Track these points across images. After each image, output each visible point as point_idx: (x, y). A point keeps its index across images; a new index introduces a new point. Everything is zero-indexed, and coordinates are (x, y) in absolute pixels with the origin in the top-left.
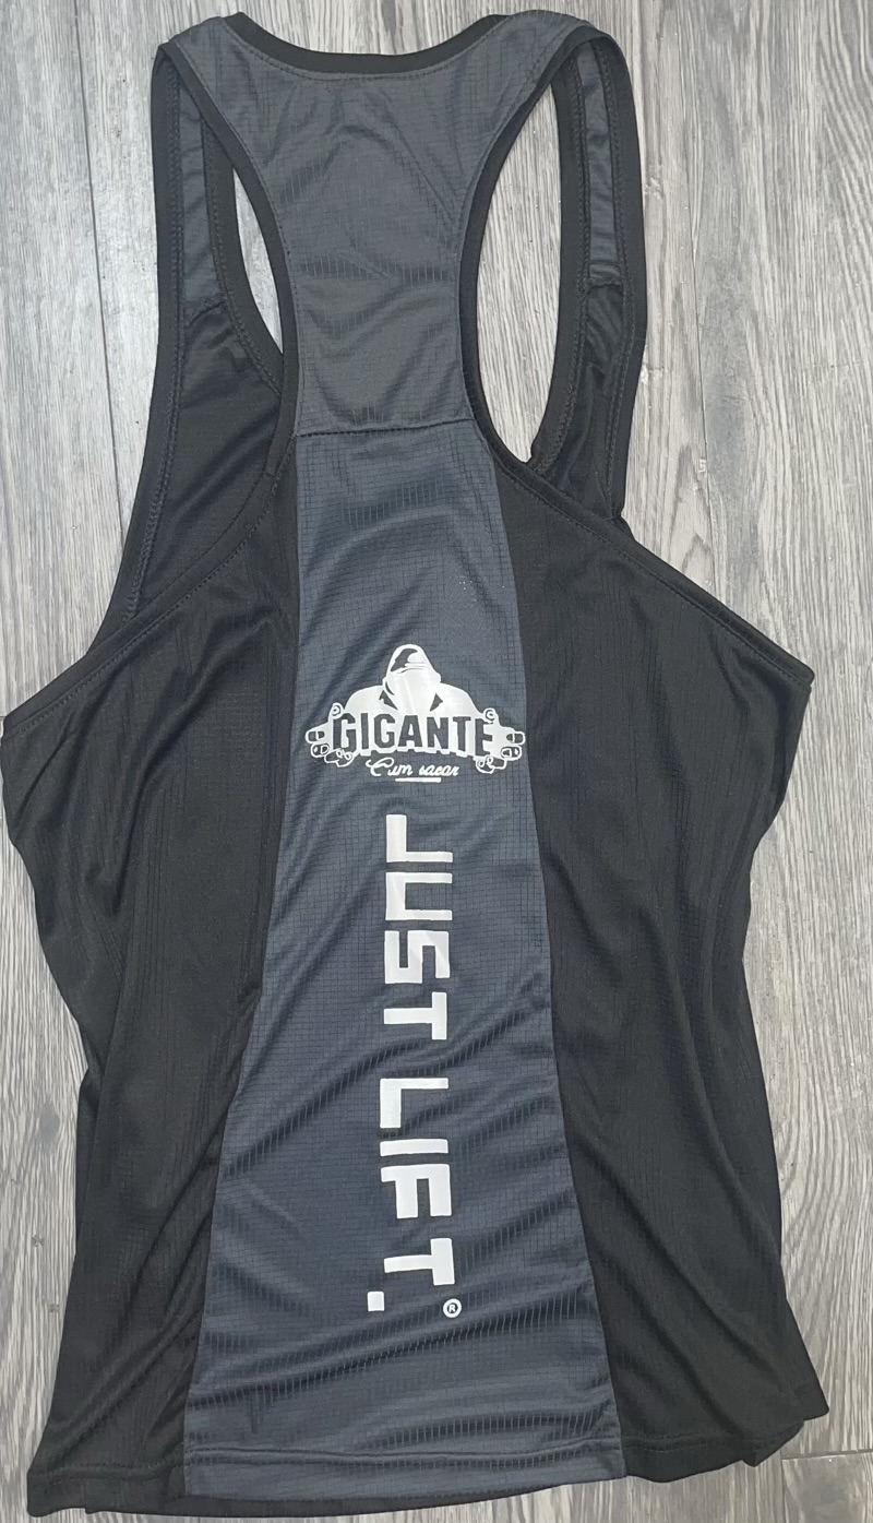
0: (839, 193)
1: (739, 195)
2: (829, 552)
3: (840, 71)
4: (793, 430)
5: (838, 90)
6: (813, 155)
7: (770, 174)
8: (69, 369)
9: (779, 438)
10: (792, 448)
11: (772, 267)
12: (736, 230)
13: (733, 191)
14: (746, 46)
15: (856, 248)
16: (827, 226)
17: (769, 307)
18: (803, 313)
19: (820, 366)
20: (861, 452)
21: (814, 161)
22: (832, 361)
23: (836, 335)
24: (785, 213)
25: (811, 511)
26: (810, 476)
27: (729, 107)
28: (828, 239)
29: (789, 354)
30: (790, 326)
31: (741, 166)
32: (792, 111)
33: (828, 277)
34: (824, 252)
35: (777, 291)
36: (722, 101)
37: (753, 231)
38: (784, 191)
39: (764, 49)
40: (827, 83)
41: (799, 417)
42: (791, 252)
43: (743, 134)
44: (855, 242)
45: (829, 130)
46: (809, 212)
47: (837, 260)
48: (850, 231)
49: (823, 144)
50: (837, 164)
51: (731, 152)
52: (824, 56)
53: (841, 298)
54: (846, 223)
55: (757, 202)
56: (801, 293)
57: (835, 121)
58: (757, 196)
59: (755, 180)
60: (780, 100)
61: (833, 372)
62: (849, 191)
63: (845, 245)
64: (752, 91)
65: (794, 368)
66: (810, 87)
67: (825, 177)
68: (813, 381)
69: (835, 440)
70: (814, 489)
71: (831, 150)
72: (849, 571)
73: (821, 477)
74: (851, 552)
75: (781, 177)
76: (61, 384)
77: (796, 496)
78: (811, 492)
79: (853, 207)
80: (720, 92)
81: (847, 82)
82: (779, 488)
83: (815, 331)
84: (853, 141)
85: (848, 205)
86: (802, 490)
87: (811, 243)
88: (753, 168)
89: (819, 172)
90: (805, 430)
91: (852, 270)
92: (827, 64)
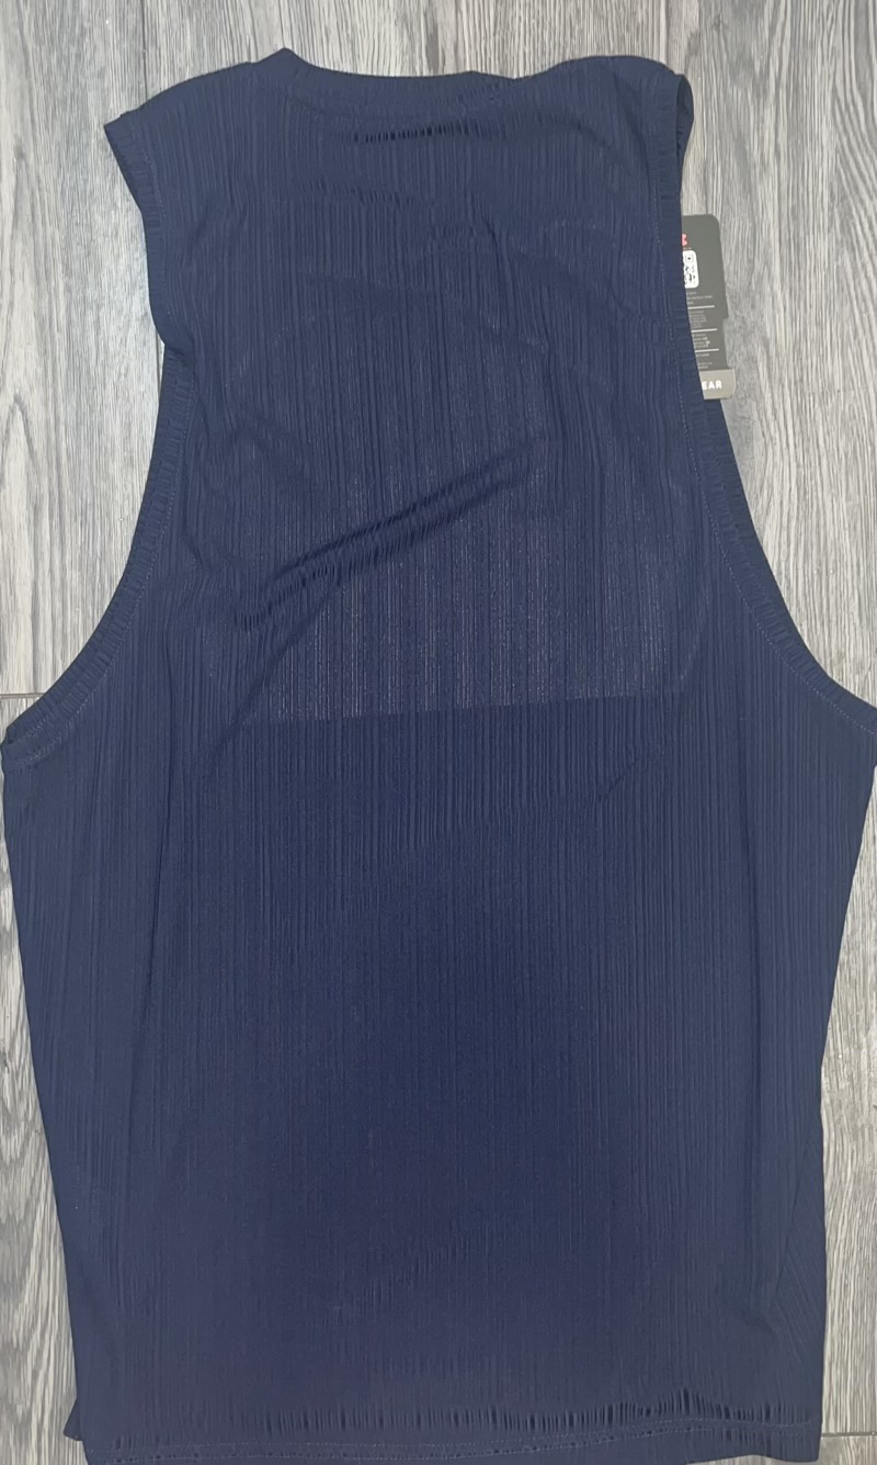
0: (849, 231)
1: (755, 230)
2: (831, 566)
3: (853, 116)
4: (800, 450)
5: (851, 134)
6: (826, 193)
7: (784, 211)
8: (123, 371)
9: (786, 458)
10: (798, 466)
11: (784, 298)
12: (751, 262)
13: (749, 225)
14: (765, 92)
15: (864, 282)
16: (837, 260)
17: (781, 335)
18: (812, 341)
19: (827, 390)
20: (864, 473)
21: (826, 199)
22: (838, 385)
23: (843, 361)
24: (798, 247)
25: (814, 527)
26: (815, 494)
27: (747, 148)
28: (837, 272)
29: (798, 378)
30: (800, 352)
31: (758, 203)
32: (808, 150)
33: (837, 308)
34: (833, 284)
35: (788, 319)
36: (741, 142)
37: (767, 263)
38: (797, 227)
39: (783, 94)
40: (841, 128)
41: (805, 438)
42: (802, 284)
43: (760, 173)
44: (863, 275)
45: (842, 170)
46: (821, 246)
47: (846, 292)
48: (859, 266)
49: (835, 184)
50: (848, 203)
51: (748, 190)
52: (838, 101)
53: (849, 328)
54: (855, 258)
55: (772, 235)
56: (810, 322)
57: (848, 163)
58: (772, 231)
59: (771, 216)
60: (796, 142)
61: (839, 397)
62: (858, 227)
63: (854, 279)
64: (769, 134)
65: (802, 391)
66: (825, 132)
67: (837, 215)
68: (820, 405)
69: (840, 460)
70: (818, 504)
71: (843, 189)
72: (850, 584)
73: (825, 494)
74: (852, 566)
75: (794, 215)
76: (116, 388)
77: (801, 513)
78: (815, 509)
79: (862, 243)
80: (739, 133)
81: (859, 127)
82: (785, 503)
83: (822, 358)
84: (864, 182)
85: (858, 242)
86: (807, 505)
87: (821, 275)
88: (770, 205)
89: (831, 209)
90: (811, 451)
91: (860, 301)
92: (842, 111)
